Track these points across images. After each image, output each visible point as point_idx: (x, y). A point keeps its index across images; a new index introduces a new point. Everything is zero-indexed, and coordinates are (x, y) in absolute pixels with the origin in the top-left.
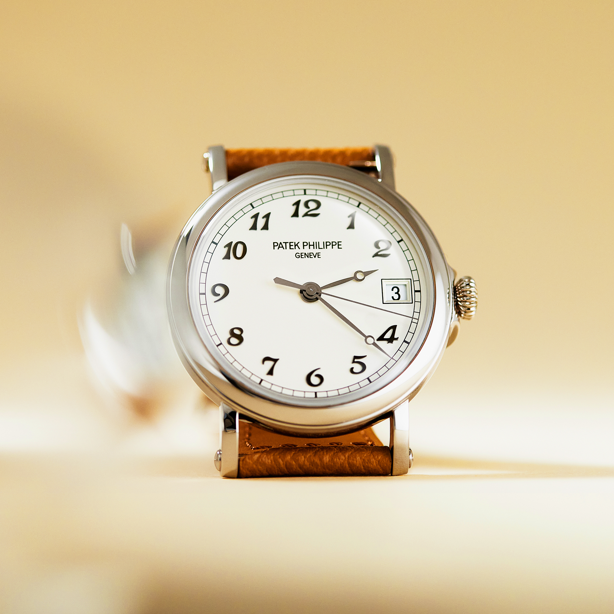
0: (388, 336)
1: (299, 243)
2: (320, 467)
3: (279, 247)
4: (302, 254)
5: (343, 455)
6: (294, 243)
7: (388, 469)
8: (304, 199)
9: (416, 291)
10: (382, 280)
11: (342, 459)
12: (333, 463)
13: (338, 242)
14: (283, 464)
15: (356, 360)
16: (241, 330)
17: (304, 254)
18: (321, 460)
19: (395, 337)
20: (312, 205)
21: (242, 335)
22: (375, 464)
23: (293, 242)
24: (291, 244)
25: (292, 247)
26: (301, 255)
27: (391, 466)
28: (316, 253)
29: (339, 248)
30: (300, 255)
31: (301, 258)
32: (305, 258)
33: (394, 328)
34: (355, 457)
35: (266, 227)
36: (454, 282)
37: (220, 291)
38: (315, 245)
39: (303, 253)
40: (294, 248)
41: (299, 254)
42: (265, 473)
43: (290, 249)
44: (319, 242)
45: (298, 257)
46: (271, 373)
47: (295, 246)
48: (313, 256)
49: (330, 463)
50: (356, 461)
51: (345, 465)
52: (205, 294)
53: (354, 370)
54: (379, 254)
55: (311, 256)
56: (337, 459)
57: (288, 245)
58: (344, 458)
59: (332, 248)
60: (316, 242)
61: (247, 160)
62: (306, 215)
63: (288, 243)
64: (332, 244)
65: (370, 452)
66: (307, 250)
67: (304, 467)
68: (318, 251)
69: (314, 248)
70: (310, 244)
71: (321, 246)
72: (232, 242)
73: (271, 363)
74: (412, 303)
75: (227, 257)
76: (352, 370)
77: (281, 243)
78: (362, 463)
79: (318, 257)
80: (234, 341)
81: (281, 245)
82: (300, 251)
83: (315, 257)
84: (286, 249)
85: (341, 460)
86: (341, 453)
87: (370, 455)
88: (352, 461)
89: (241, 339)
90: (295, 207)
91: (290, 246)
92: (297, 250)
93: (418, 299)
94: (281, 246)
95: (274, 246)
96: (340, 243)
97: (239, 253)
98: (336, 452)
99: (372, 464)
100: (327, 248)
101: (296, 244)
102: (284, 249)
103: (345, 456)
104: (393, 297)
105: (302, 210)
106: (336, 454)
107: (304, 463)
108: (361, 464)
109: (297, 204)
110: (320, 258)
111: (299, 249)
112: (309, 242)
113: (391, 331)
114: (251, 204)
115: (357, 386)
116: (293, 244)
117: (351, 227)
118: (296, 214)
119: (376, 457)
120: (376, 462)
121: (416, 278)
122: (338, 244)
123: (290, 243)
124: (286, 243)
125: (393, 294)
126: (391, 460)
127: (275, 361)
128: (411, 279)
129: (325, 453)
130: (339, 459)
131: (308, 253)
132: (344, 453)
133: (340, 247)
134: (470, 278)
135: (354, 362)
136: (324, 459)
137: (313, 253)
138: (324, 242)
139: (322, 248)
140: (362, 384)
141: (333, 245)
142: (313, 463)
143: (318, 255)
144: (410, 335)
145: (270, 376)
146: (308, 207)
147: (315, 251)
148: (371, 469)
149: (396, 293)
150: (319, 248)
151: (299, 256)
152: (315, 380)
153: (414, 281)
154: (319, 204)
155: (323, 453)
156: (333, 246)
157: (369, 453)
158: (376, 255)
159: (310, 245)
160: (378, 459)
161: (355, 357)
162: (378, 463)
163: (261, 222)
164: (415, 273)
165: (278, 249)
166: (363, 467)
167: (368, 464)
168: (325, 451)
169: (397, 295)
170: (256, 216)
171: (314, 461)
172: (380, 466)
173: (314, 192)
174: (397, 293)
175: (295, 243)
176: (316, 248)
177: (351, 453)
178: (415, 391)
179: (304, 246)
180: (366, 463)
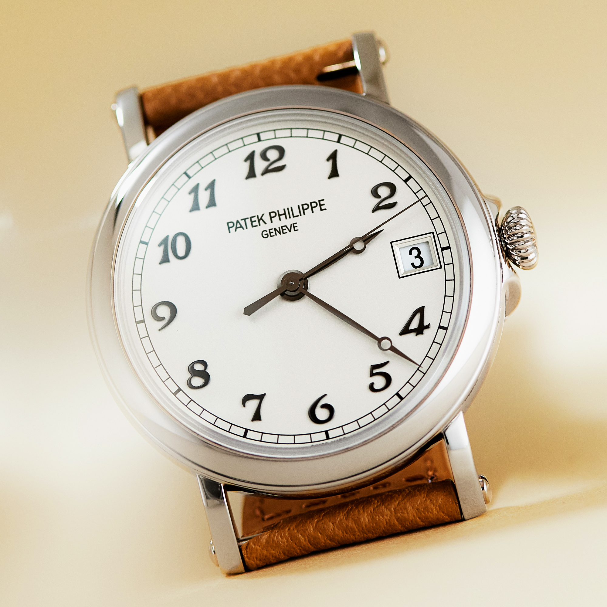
0: (414, 325)
1: (263, 215)
2: (358, 533)
3: (237, 228)
4: (271, 231)
5: (387, 508)
6: (256, 217)
7: (456, 514)
8: (259, 148)
9: (443, 249)
10: (393, 243)
11: (387, 516)
12: (376, 524)
13: (319, 201)
14: (305, 540)
15: (375, 371)
16: (204, 364)
17: (273, 231)
18: (357, 522)
19: (426, 324)
20: (273, 155)
21: (207, 371)
22: (435, 511)
23: (254, 217)
24: (253, 219)
25: (254, 224)
26: (270, 233)
27: (459, 510)
28: (291, 225)
29: (321, 210)
30: (268, 232)
31: (271, 236)
32: (276, 235)
33: (421, 310)
34: (406, 509)
35: (212, 203)
36: (496, 220)
37: (164, 311)
38: (288, 213)
39: (272, 229)
40: (258, 225)
41: (266, 231)
42: (282, 557)
43: (253, 226)
44: (291, 208)
45: (266, 236)
46: (257, 417)
47: (259, 220)
48: (287, 231)
49: (371, 524)
50: (408, 513)
51: (392, 523)
52: (143, 321)
53: (376, 387)
54: (380, 205)
55: (284, 231)
56: (379, 517)
57: (248, 221)
58: (388, 512)
59: (313, 212)
60: (288, 209)
61: (173, 101)
62: (266, 171)
63: (248, 218)
64: (311, 206)
65: (425, 495)
66: (277, 223)
67: (336, 538)
68: (293, 220)
69: (286, 218)
70: (280, 213)
71: (296, 213)
72: (168, 236)
73: (255, 402)
74: (441, 268)
75: (165, 260)
76: (372, 388)
77: (238, 222)
78: (417, 514)
79: (295, 230)
80: (198, 381)
81: (238, 224)
82: (267, 227)
83: (290, 231)
84: (247, 228)
85: (385, 517)
86: (384, 507)
87: (426, 500)
88: (403, 515)
89: (206, 377)
90: (248, 164)
91: (252, 222)
92: (263, 227)
93: (448, 260)
94: (239, 226)
95: (229, 228)
96: (322, 203)
97: (181, 250)
98: (377, 507)
99: (430, 512)
100: (304, 214)
101: (260, 218)
102: (243, 229)
103: (390, 510)
104: (413, 264)
105: (260, 165)
106: (377, 509)
107: (334, 533)
108: (415, 515)
109: (251, 158)
110: (298, 230)
111: (266, 224)
112: (278, 211)
113: (417, 317)
114: (185, 173)
115: (384, 409)
116: (256, 219)
117: (334, 173)
118: (251, 174)
119: (435, 501)
120: (436, 508)
121: (440, 229)
122: (320, 204)
123: (251, 218)
124: (245, 219)
125: (412, 259)
126: (456, 501)
127: (261, 397)
128: (433, 233)
129: (362, 511)
130: (383, 516)
131: (279, 228)
132: (389, 505)
133: (323, 207)
134: (519, 209)
135: (372, 375)
136: (362, 519)
137: (286, 226)
138: (299, 206)
139: (298, 216)
140: (390, 405)
141: (312, 208)
142: (347, 530)
143: (294, 227)
144: (446, 316)
145: (257, 423)
146: (268, 160)
147: (288, 222)
148: (432, 519)
149: (416, 257)
150: (294, 217)
151: (267, 234)
152: (321, 414)
153: (437, 235)
154: (281, 151)
155: (359, 511)
156: (314, 209)
157: (424, 498)
158: (377, 208)
159: (280, 215)
160: (438, 504)
161: (374, 367)
162: (440, 509)
163: (204, 197)
164: (437, 222)
165: (236, 231)
166: (420, 518)
167: (425, 513)
168: (361, 508)
169: (418, 260)
170: (195, 190)
171: (347, 526)
172: (443, 512)
173: (271, 135)
174: (418, 256)
175: (258, 216)
176: (290, 217)
177: (399, 503)
178: (469, 397)
179: (271, 218)
180: (422, 513)
